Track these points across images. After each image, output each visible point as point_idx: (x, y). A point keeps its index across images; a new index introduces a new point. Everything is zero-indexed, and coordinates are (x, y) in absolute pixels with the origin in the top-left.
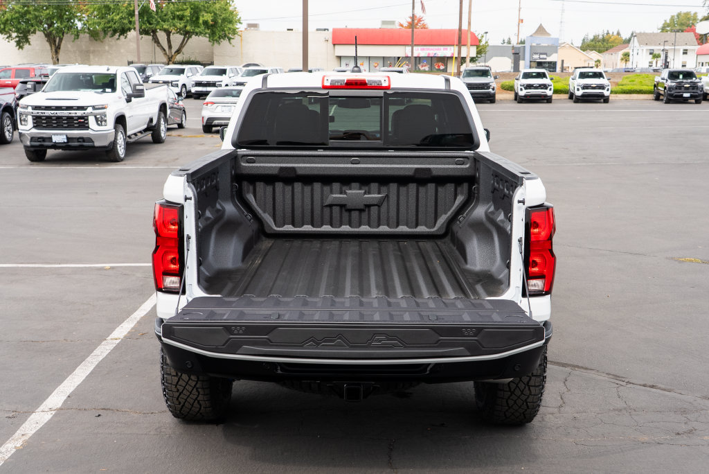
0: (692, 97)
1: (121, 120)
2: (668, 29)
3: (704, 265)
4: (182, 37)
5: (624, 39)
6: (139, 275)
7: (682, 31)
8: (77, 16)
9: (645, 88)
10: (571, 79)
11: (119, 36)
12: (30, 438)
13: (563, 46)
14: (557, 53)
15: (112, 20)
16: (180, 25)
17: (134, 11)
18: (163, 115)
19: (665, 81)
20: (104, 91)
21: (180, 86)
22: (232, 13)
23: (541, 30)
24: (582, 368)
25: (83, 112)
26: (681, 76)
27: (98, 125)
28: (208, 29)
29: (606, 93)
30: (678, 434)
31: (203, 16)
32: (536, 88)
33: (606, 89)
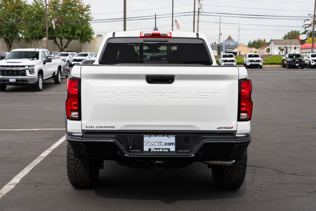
0: (299, 66)
1: (41, 72)
2: (287, 38)
3: (312, 129)
4: (67, 40)
5: (267, 42)
6: (52, 133)
7: (293, 39)
8: (19, 31)
9: (278, 62)
10: (244, 58)
11: (38, 40)
12: (4, 195)
13: (240, 45)
14: (237, 48)
15: (36, 33)
16: (66, 35)
17: (45, 29)
18: (60, 71)
19: (287, 59)
20: (33, 59)
21: (66, 61)
22: (90, 29)
23: (230, 38)
24: (261, 167)
25: (23, 68)
26: (294, 57)
27: (30, 74)
28: (79, 36)
29: (261, 64)
30: (309, 192)
31: (77, 31)
32: (229, 62)
33: (261, 62)
